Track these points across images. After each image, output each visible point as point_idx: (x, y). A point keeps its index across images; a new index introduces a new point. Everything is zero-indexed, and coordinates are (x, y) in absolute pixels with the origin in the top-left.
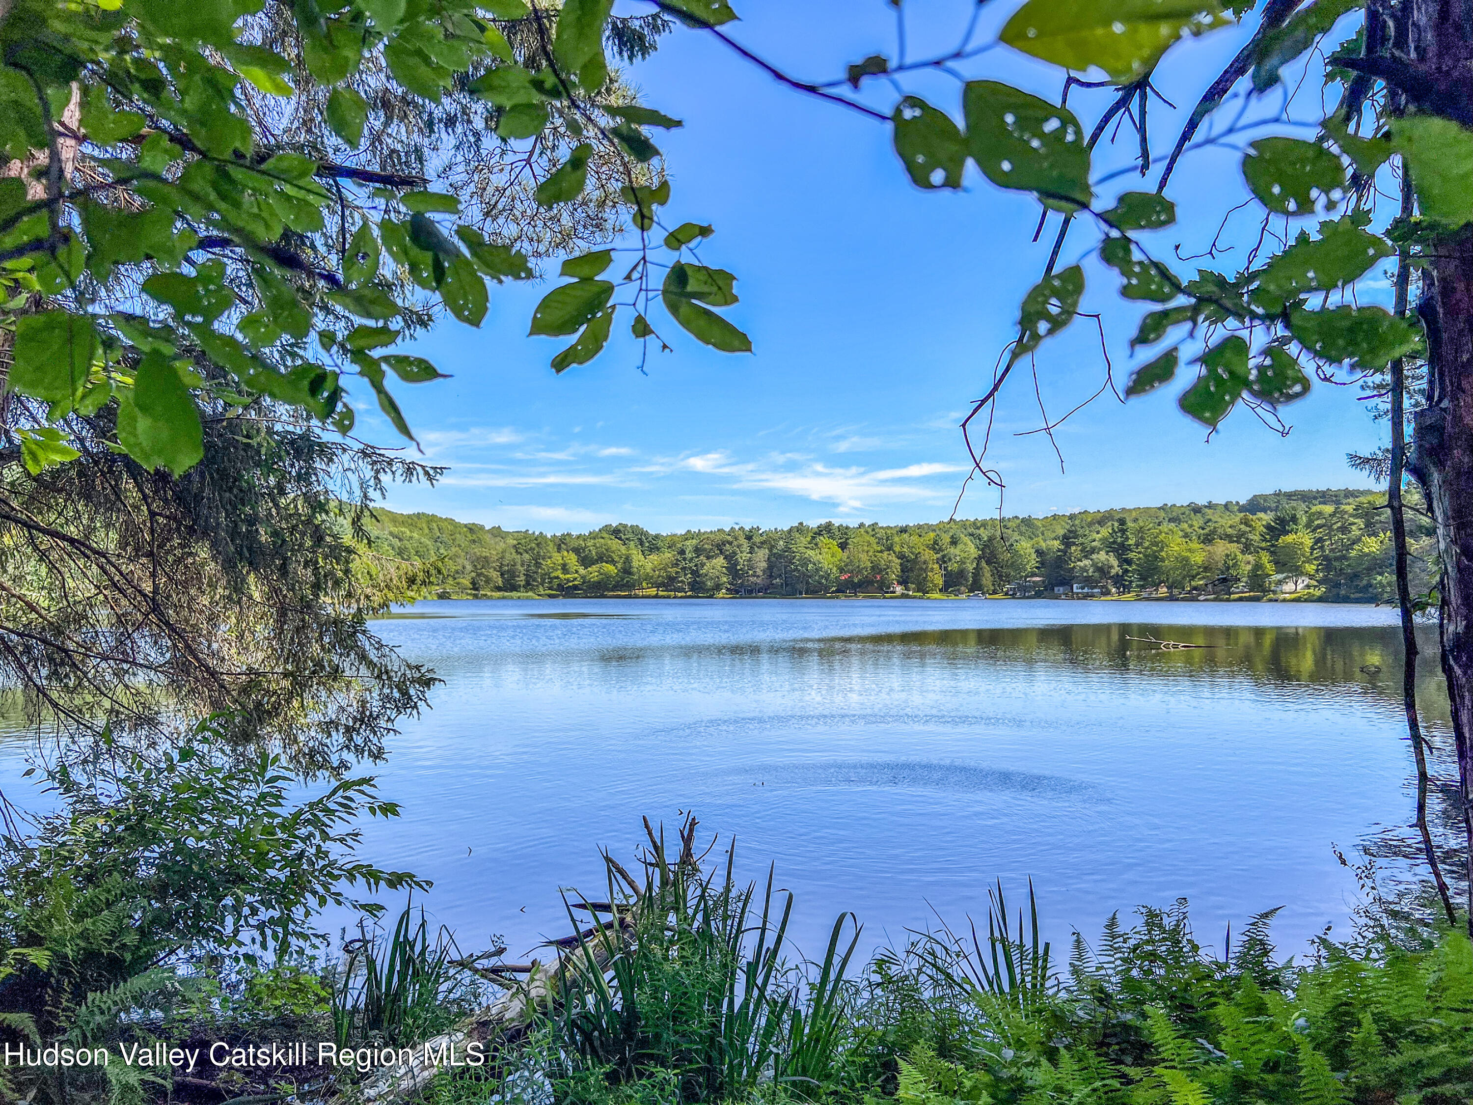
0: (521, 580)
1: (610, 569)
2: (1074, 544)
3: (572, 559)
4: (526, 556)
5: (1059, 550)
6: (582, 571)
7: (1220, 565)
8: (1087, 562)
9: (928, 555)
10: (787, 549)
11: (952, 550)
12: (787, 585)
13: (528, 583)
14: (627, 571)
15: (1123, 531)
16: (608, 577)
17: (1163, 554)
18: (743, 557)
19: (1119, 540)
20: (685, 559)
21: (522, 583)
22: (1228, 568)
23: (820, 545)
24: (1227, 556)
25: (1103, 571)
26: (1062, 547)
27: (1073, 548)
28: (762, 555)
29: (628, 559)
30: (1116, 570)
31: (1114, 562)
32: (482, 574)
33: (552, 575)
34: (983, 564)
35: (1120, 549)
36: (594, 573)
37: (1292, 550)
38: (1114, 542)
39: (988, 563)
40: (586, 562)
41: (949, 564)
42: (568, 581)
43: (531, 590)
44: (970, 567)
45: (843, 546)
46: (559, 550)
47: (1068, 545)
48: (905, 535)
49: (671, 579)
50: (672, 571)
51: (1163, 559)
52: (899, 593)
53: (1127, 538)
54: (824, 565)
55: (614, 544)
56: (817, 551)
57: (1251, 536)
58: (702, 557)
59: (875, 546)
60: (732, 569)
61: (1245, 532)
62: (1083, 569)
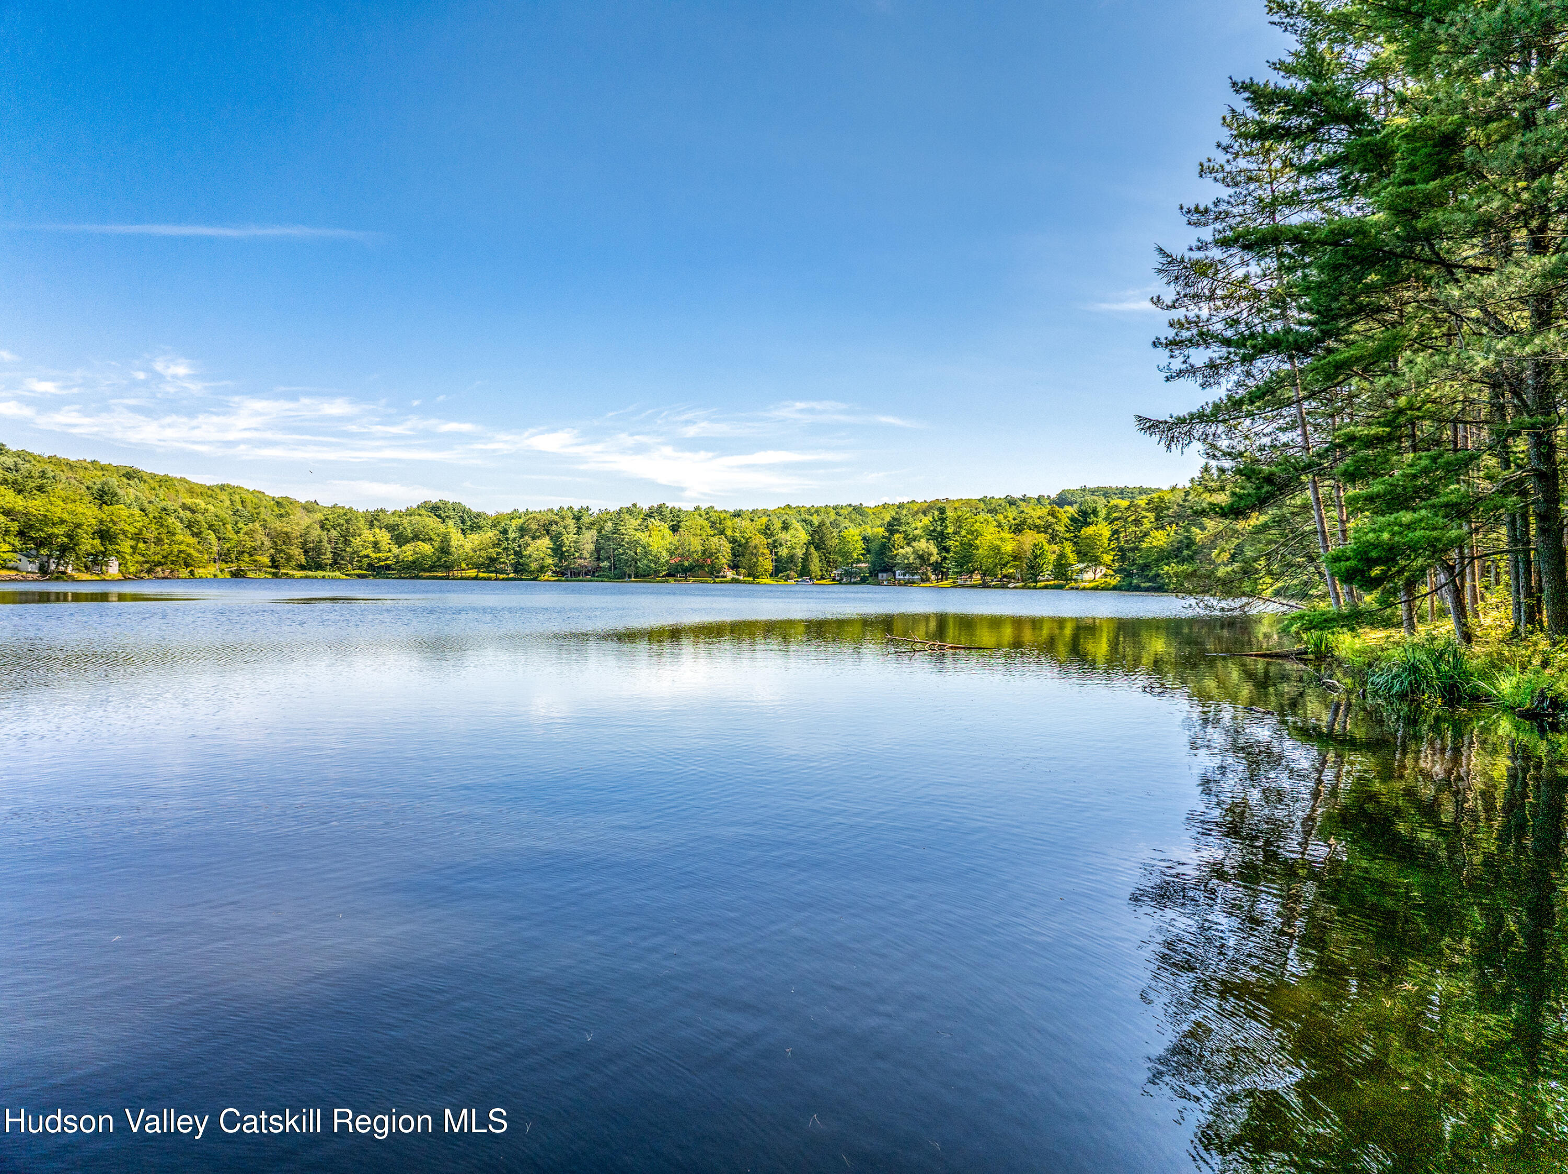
0: (328, 558)
1: (426, 548)
2: (898, 531)
3: (384, 537)
4: (334, 533)
5: (884, 537)
6: (395, 550)
7: (1029, 554)
8: (908, 549)
9: (759, 540)
10: (616, 531)
11: (783, 536)
12: (615, 569)
13: (335, 562)
14: (444, 550)
15: (943, 520)
16: (424, 556)
17: (977, 542)
18: (569, 539)
19: (939, 529)
20: (507, 539)
21: (329, 562)
22: (1036, 557)
23: (651, 527)
24: (1035, 545)
25: (923, 558)
26: (887, 534)
27: (896, 536)
28: (589, 536)
29: (446, 538)
30: (935, 558)
31: (934, 550)
32: (282, 551)
33: (361, 554)
34: (812, 549)
35: (939, 537)
36: (408, 552)
37: (1092, 542)
38: (934, 530)
39: (817, 548)
40: (400, 539)
41: (780, 549)
42: (379, 559)
43: (339, 569)
44: (800, 552)
45: (675, 529)
46: (372, 525)
47: (892, 532)
48: (737, 520)
49: (492, 560)
50: (493, 552)
51: (977, 548)
52: (729, 578)
53: (946, 527)
54: (654, 549)
55: (432, 522)
56: (647, 534)
57: (1057, 527)
58: (526, 538)
59: (708, 529)
60: (558, 551)
61: (1052, 524)
62: (905, 557)
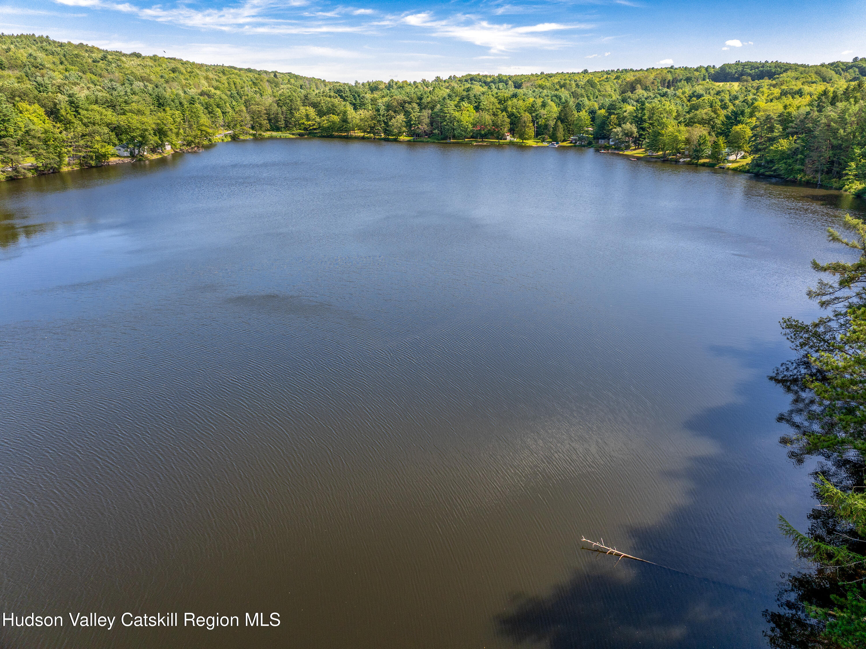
0: (282, 124)
1: (335, 118)
2: (614, 114)
3: (312, 112)
4: (284, 108)
5: (604, 116)
6: (318, 119)
7: (695, 143)
8: (619, 129)
9: (527, 117)
10: (442, 110)
11: (543, 112)
12: (441, 134)
13: (286, 126)
14: (345, 120)
15: (643, 109)
16: (334, 123)
17: (663, 131)
18: (414, 115)
19: (639, 115)
20: (379, 115)
21: (283, 126)
22: (700, 145)
23: (463, 107)
24: (700, 137)
25: (628, 134)
26: (607, 114)
27: (612, 116)
28: (426, 113)
29: (345, 112)
30: (636, 134)
31: (635, 130)
32: (257, 122)
33: (300, 122)
34: (559, 123)
35: (639, 121)
36: (325, 121)
37: (739, 136)
38: (636, 117)
39: (562, 121)
40: (321, 113)
41: (540, 120)
42: (310, 125)
43: (288, 130)
44: (552, 123)
45: (477, 108)
46: (304, 105)
47: (610, 114)
48: (515, 100)
49: (372, 128)
50: (372, 123)
51: (663, 135)
52: (508, 140)
53: (644, 114)
54: (464, 123)
55: (337, 101)
56: (460, 113)
57: (717, 121)
58: (391, 112)
59: (497, 104)
60: (409, 124)
61: (714, 118)
62: (616, 134)
